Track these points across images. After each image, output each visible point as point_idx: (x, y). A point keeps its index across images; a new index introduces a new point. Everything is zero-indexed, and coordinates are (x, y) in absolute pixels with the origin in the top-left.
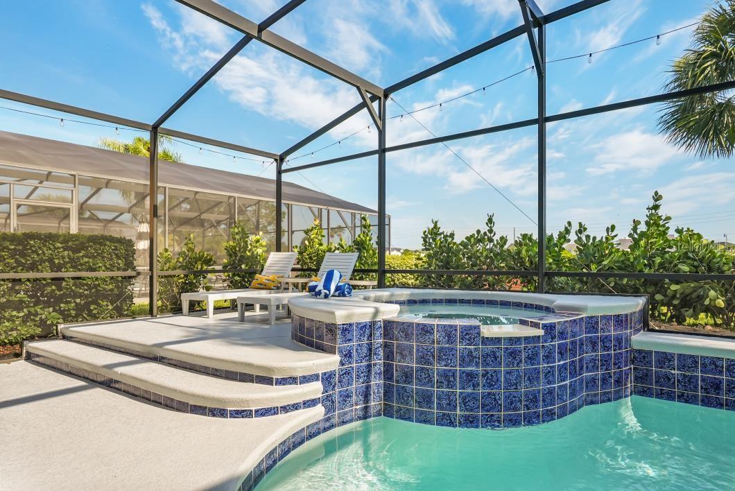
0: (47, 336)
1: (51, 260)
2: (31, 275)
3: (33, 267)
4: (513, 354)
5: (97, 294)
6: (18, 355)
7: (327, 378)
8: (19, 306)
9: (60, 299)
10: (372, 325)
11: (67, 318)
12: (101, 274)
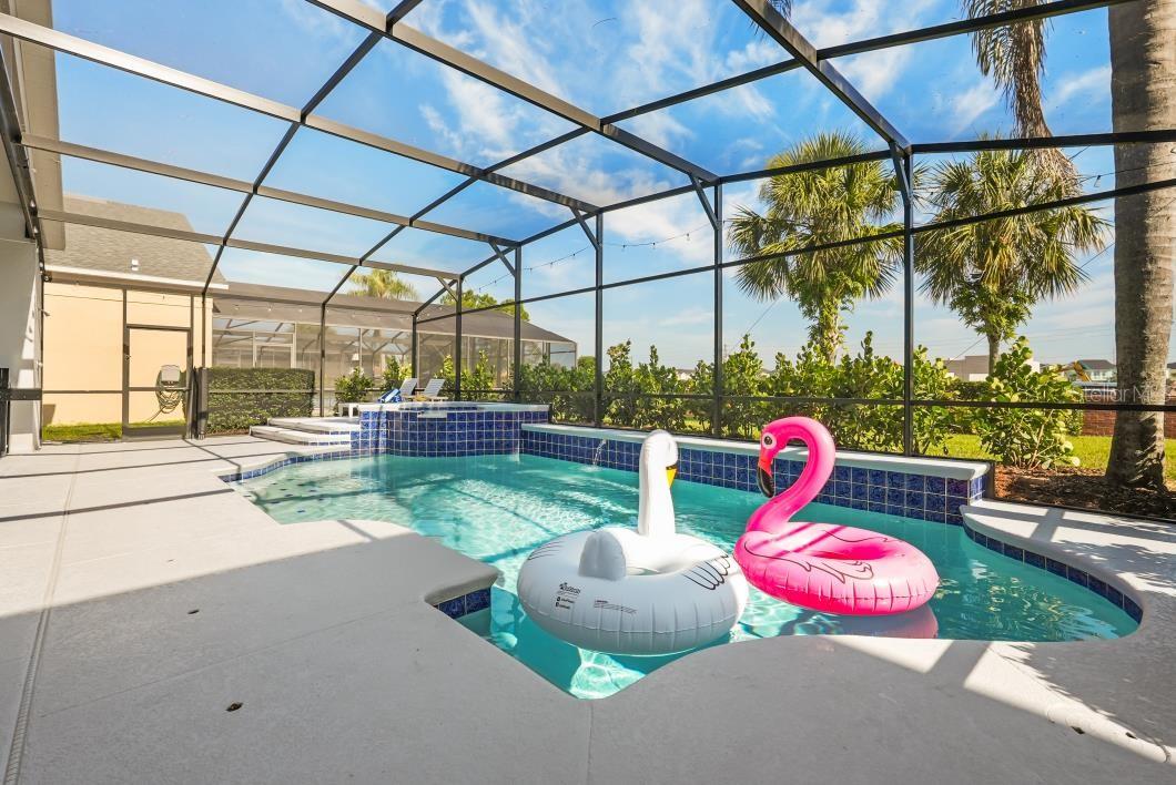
0: (264, 423)
1: (265, 383)
2: (256, 391)
3: (256, 387)
4: (431, 426)
5: (291, 404)
6: (247, 433)
7: (354, 434)
8: (249, 408)
9: (270, 405)
10: (380, 413)
11: (274, 416)
12: (293, 391)
